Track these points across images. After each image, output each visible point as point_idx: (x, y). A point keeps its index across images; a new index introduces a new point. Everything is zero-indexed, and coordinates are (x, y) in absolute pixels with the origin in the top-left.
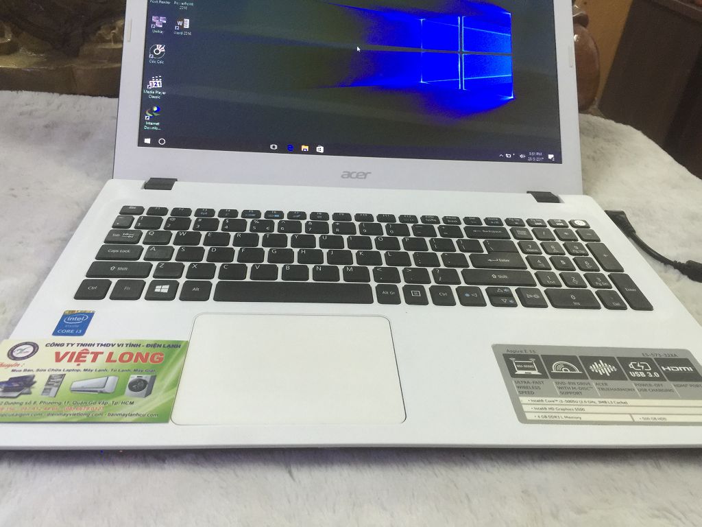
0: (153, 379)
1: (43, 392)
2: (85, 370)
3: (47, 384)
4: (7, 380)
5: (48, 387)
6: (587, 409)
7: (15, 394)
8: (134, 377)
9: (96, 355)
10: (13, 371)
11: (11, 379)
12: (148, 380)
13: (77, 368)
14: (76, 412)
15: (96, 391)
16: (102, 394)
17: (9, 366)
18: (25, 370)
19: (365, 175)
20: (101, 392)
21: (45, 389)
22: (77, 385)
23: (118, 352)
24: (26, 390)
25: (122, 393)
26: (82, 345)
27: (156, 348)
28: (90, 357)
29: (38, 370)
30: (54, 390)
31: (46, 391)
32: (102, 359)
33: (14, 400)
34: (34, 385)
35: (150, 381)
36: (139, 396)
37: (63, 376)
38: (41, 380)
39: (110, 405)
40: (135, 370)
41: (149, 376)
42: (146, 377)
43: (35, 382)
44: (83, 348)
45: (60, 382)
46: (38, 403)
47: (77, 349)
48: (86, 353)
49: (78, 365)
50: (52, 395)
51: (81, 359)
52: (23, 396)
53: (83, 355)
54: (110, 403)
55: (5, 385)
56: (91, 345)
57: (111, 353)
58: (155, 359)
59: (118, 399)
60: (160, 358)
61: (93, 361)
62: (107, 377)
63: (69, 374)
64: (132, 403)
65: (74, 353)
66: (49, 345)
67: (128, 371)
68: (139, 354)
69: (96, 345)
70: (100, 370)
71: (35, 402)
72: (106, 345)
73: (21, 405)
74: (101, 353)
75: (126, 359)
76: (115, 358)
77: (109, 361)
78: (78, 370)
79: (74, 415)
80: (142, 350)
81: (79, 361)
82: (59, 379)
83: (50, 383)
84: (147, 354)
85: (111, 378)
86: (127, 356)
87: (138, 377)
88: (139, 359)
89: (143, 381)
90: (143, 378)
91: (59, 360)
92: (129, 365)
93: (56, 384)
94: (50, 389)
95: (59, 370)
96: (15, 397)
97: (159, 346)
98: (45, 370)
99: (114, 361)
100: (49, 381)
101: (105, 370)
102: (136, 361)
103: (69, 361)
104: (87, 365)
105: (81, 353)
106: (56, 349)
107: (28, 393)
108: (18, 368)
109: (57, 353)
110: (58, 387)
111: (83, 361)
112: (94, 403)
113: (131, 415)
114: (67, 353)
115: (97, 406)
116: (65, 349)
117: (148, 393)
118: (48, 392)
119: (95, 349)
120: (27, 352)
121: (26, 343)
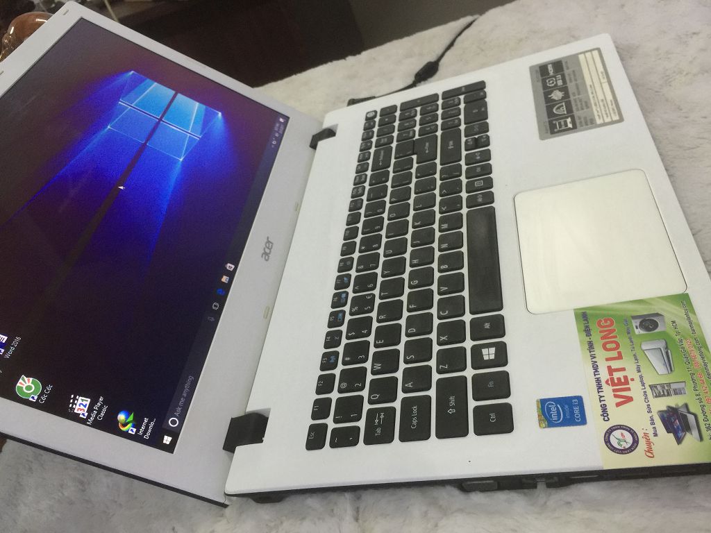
0: (634, 317)
1: (681, 393)
2: (639, 371)
3: (669, 394)
4: (672, 435)
5: (672, 392)
6: (601, 97)
7: (691, 418)
8: (638, 331)
9: (611, 371)
10: (656, 435)
11: (669, 432)
12: (640, 320)
14: (699, 359)
15: (667, 353)
16: (669, 347)
17: (649, 443)
18: (653, 423)
19: (268, 242)
20: (667, 348)
22: (661, 369)
23: (601, 354)
24: (684, 411)
25: (664, 333)
26: (599, 387)
27: (591, 328)
28: (616, 375)
29: (650, 411)
30: (673, 386)
31: (677, 392)
32: (615, 364)
33: (701, 418)
34: (673, 405)
36: (663, 319)
37: (652, 387)
38: (662, 404)
39: (682, 336)
40: (629, 333)
42: (636, 322)
43: (669, 407)
44: (604, 387)
45: (662, 386)
46: (697, 392)
47: (608, 391)
48: (612, 379)
49: (632, 380)
50: (683, 385)
51: (623, 380)
52: (692, 410)
53: (616, 381)
54: (678, 337)
55: (680, 434)
56: (598, 381)
57: (607, 359)
58: (608, 324)
59: (672, 333)
60: (606, 321)
61: (623, 369)
62: (643, 351)
63: (648, 382)
64: (674, 322)
65: (614, 391)
66: (606, 419)
67: (630, 339)
68: (603, 338)
69: (597, 376)
70: (636, 359)
71: (697, 395)
72: (596, 369)
73: (704, 406)
74: (609, 368)
75: (614, 345)
76: (614, 354)
77: (620, 357)
78: (641, 377)
79: (703, 358)
80: (596, 337)
81: (626, 382)
82: (659, 387)
83: (666, 394)
84: (601, 332)
85: (644, 347)
86: (608, 346)
87: (637, 328)
88: (611, 335)
89: (641, 323)
90: (638, 324)
91: (630, 399)
92: (623, 340)
93: (666, 388)
94: (675, 390)
95: (645, 392)
96: (695, 416)
97: (587, 327)
98: (649, 405)
99: (620, 353)
100: (664, 395)
101: (635, 355)
102: (615, 337)
103: (629, 389)
104: (631, 372)
105: (613, 384)
106: (611, 409)
107: (686, 406)
108: (651, 432)
109: (618, 405)
110: (669, 384)
111: (626, 377)
112: (683, 348)
113: (689, 318)
114: (616, 396)
115: (685, 344)
116: (610, 401)
117: (657, 315)
118: (680, 390)
119: (604, 375)
120: (622, 434)
121: (607, 442)
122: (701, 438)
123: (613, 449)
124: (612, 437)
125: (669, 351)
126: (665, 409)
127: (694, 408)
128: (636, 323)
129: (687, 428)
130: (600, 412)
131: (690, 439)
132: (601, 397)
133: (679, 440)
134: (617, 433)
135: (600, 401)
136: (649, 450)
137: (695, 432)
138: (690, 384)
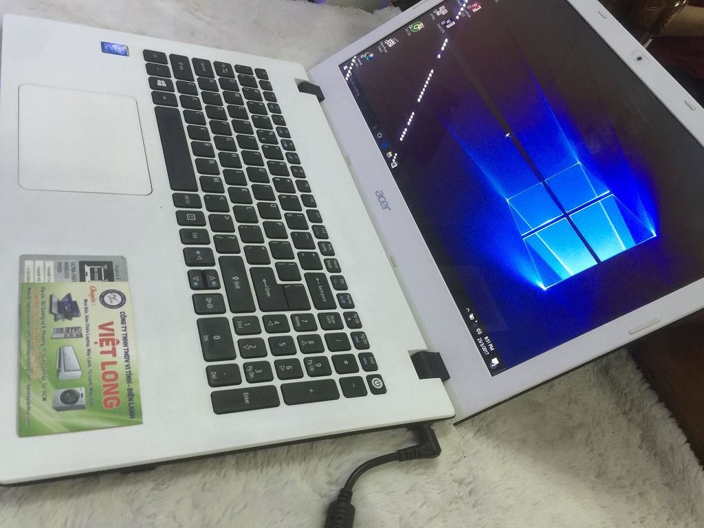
0: (82, 407)
1: (58, 329)
2: (89, 350)
3: (68, 328)
4: (74, 299)
5: (65, 330)
7: (55, 310)
8: (81, 390)
9: (114, 352)
10: (86, 301)
11: (75, 302)
12: (78, 403)
13: (92, 343)
14: (33, 358)
15: (60, 366)
16: (56, 372)
17: (92, 296)
18: (86, 308)
20: (59, 371)
21: (62, 329)
22: (69, 352)
23: (120, 369)
24: (59, 316)
25: (57, 388)
26: (125, 339)
27: (127, 399)
28: (109, 348)
29: (87, 317)
30: (62, 335)
31: (60, 330)
32: (109, 358)
33: (47, 311)
34: (67, 320)
35: (78, 406)
36: (54, 402)
37: (81, 336)
38: (75, 322)
39: (40, 383)
40: (91, 389)
41: (84, 403)
43: (70, 319)
44: (121, 339)
45: (72, 336)
46: (44, 329)
47: (118, 335)
48: (113, 344)
49: (96, 343)
50: (54, 336)
51: (104, 343)
52: (52, 316)
53: (110, 342)
54: (45, 382)
55: (67, 300)
56: (126, 344)
57: (115, 363)
58: (110, 401)
59: (50, 387)
60: (111, 404)
61: (102, 353)
62: (81, 369)
63: (83, 340)
64: (44, 399)
65: (113, 335)
66: (123, 314)
67: (91, 383)
68: (116, 385)
69: (126, 348)
70: (89, 361)
71: (44, 327)
72: (127, 355)
73: (41, 319)
74: (115, 355)
75: (108, 377)
76: (108, 368)
77: (104, 364)
78: (88, 345)
79: (29, 359)
80: (123, 387)
81: (101, 342)
82: (75, 335)
83: (70, 330)
84: (118, 392)
85: (79, 373)
86: (112, 376)
87: (82, 394)
88: (108, 388)
89: (77, 400)
90: (80, 399)
91: (101, 327)
92: (98, 382)
93: (69, 334)
94: (62, 332)
95: (87, 332)
96: (51, 312)
97: (131, 399)
98: (87, 321)
99: (103, 369)
100: (72, 328)
101: (90, 365)
102: (105, 386)
103: (100, 335)
104: (96, 349)
105: (113, 340)
106: (118, 320)
107: (56, 319)
108: (89, 303)
109: (112, 323)
110: (66, 337)
111: (102, 345)
112: (43, 370)
113: (28, 403)
114: (113, 330)
115: (40, 374)
116: (117, 327)
117: (58, 409)
118: (57, 332)
119: (120, 349)
120: (112, 302)
121: (124, 298)
122: (51, 296)
123: (119, 293)
124: (120, 301)
125: (57, 367)
126: (74, 318)
127: (50, 318)
128: (82, 401)
129: (61, 305)
130: (127, 319)
131: (60, 296)
132: (125, 330)
133: (69, 296)
134: (115, 303)
135: (126, 327)
136: (92, 291)
137: (55, 300)
138: (47, 336)
